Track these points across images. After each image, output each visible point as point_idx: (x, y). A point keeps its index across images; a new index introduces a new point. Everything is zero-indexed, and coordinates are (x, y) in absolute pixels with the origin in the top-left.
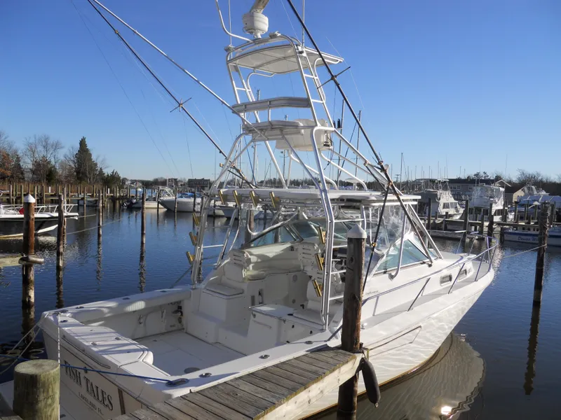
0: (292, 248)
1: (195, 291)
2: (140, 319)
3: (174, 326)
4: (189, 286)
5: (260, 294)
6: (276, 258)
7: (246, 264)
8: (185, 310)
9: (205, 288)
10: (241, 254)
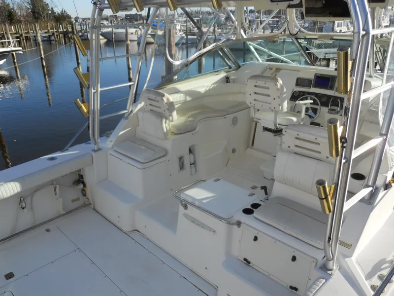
0: (227, 79)
1: (98, 152)
3: (78, 199)
4: (92, 146)
5: (190, 151)
6: (209, 94)
7: (167, 113)
8: (87, 179)
9: (113, 147)
10: (159, 98)
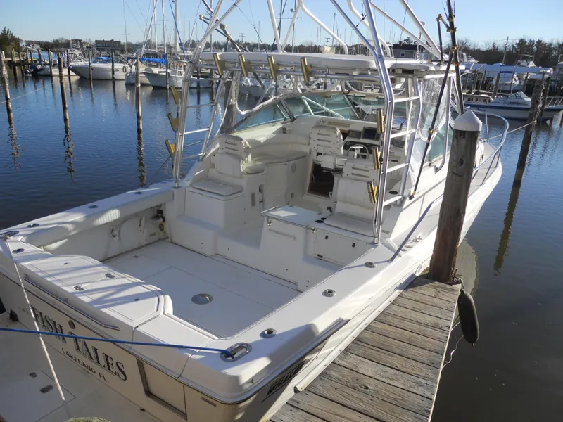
0: (284, 130)
1: (179, 189)
2: (112, 231)
3: (154, 234)
4: (173, 184)
5: (260, 191)
6: (267, 143)
7: (244, 154)
8: (166, 214)
9: (191, 185)
10: (237, 142)
